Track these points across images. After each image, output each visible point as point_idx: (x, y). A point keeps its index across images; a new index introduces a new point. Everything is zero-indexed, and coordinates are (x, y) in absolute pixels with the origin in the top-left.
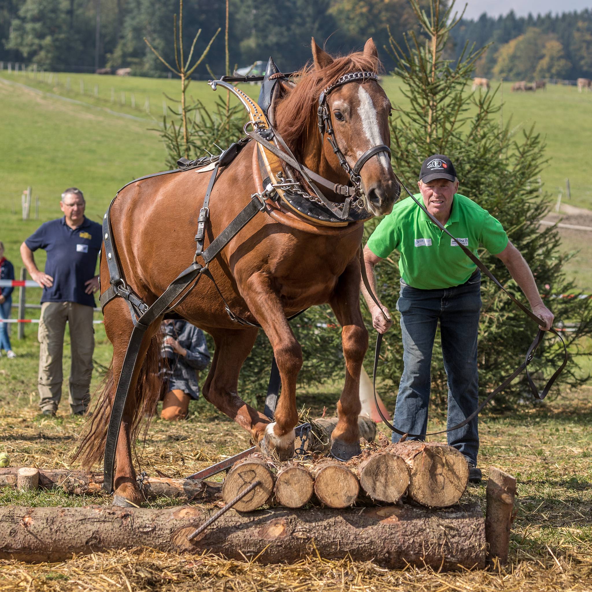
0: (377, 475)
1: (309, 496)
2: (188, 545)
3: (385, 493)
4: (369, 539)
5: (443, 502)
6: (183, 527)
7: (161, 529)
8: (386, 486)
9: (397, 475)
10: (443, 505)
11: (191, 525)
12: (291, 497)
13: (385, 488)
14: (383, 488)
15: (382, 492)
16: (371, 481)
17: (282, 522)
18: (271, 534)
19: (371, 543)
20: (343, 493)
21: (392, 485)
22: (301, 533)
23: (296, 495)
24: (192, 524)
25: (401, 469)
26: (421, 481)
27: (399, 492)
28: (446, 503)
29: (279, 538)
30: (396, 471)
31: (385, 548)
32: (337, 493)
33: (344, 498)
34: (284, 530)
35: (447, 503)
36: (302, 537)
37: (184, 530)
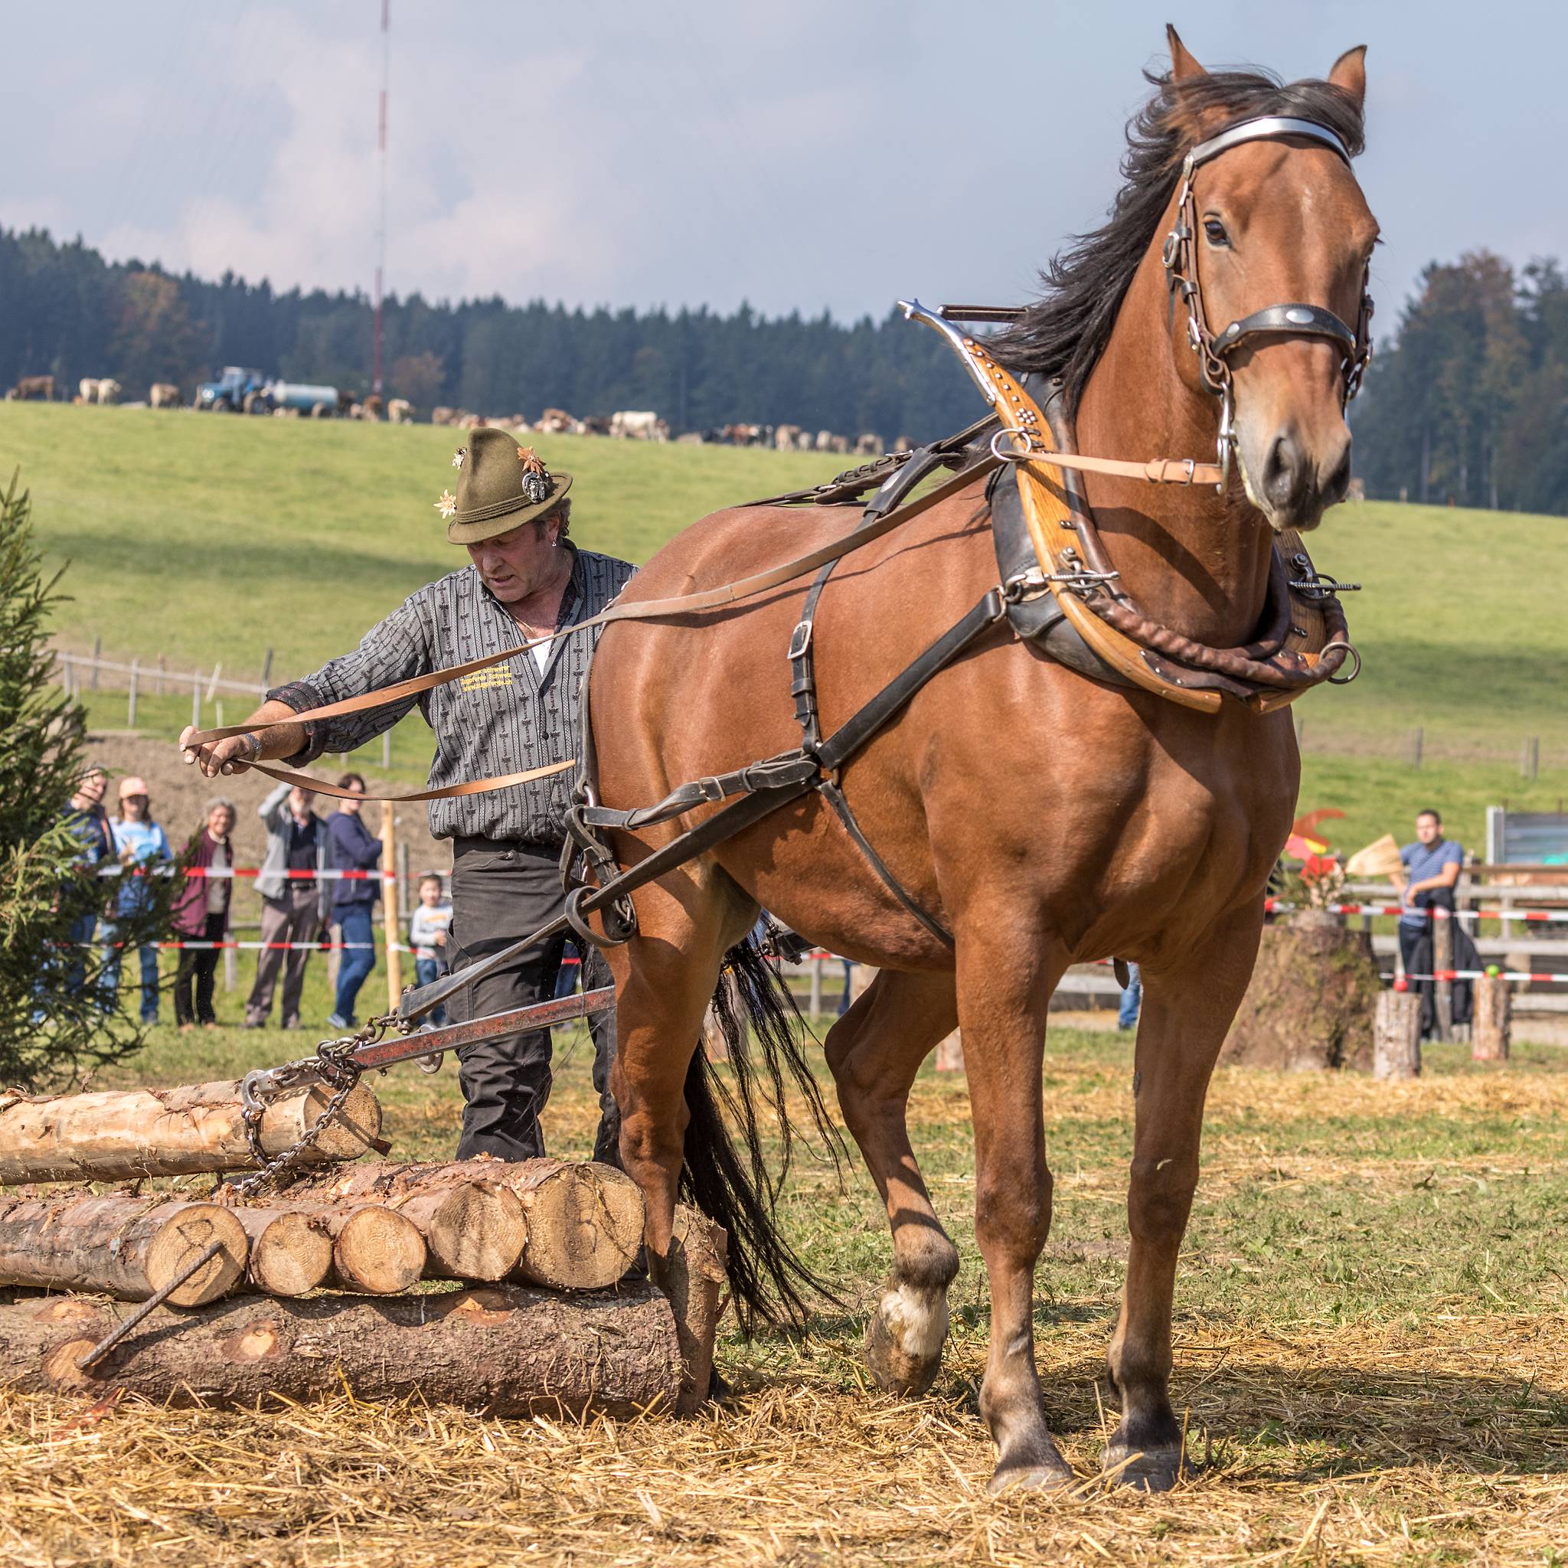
0: (463, 1225)
1: (323, 1271)
2: (78, 1379)
3: (478, 1260)
4: (447, 1358)
5: (594, 1277)
6: (67, 1341)
7: (20, 1346)
8: (481, 1245)
9: (502, 1224)
10: (592, 1285)
11: (85, 1336)
12: (287, 1274)
13: (480, 1251)
14: (474, 1252)
15: (474, 1260)
16: (452, 1237)
17: (268, 1327)
18: (247, 1351)
19: (453, 1364)
20: (395, 1263)
21: (494, 1244)
22: (309, 1348)
23: (297, 1269)
24: (84, 1333)
25: (511, 1213)
26: (550, 1235)
27: (506, 1260)
28: (599, 1280)
29: (265, 1358)
30: (501, 1216)
31: (480, 1374)
32: (382, 1264)
33: (397, 1274)
34: (275, 1341)
35: (603, 1280)
36: (312, 1355)
37: (68, 1347)
